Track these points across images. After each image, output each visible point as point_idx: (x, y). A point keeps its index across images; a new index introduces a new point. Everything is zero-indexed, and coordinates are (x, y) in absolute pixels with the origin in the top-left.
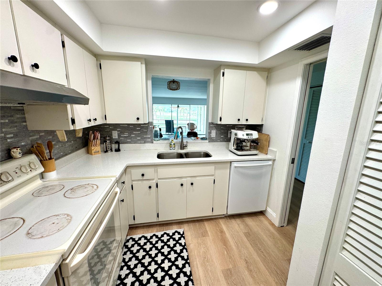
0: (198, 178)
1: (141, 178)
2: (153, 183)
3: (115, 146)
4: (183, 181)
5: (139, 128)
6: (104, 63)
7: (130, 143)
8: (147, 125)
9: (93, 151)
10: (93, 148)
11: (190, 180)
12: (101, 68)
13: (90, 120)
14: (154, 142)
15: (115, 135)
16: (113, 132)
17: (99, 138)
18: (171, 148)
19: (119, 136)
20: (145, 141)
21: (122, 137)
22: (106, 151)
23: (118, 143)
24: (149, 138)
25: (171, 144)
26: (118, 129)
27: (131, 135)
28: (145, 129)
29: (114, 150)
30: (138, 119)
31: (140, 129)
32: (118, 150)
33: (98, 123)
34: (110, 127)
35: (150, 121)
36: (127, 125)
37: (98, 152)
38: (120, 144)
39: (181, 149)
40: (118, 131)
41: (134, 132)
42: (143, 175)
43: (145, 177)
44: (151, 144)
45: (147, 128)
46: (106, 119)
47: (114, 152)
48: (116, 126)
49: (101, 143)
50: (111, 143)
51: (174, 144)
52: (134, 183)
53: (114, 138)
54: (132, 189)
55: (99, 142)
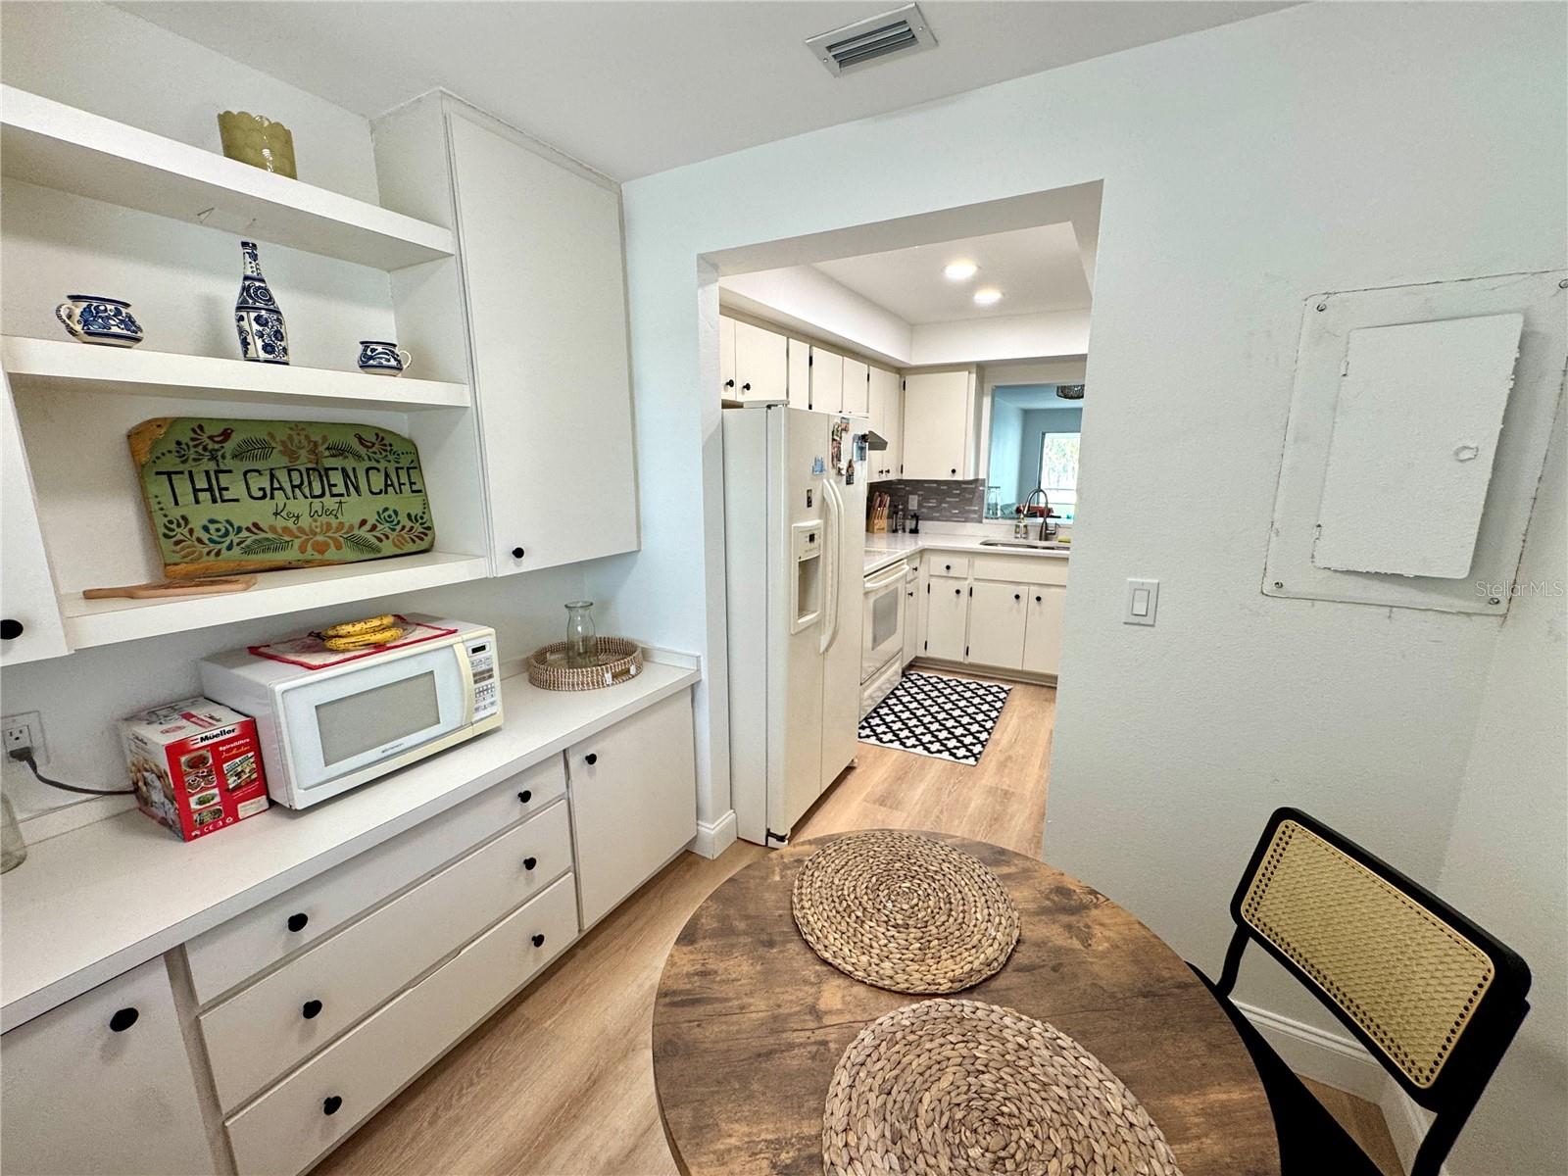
0: (1053, 590)
1: (944, 572)
2: (964, 587)
3: (910, 524)
4: (1022, 590)
5: (958, 492)
6: (909, 379)
7: (937, 519)
8: (973, 486)
9: (876, 527)
10: (876, 521)
11: (1035, 591)
12: (904, 389)
13: (882, 472)
14: (984, 520)
15: (913, 503)
16: (910, 496)
17: (887, 505)
18: (1019, 536)
19: (920, 505)
20: (966, 518)
21: (924, 507)
22: (895, 531)
23: (916, 517)
24: (975, 512)
25: (1018, 526)
26: (920, 493)
27: (941, 503)
28: (969, 493)
29: (907, 530)
30: (954, 471)
31: (959, 494)
32: (915, 531)
33: (892, 477)
34: (907, 488)
35: (981, 477)
36: (935, 485)
37: (883, 529)
38: (920, 522)
39: (1040, 539)
40: (919, 495)
41: (948, 499)
42: (948, 567)
43: (952, 573)
44: (978, 524)
45: (973, 492)
46: (902, 472)
47: (907, 534)
48: (916, 485)
49: (890, 517)
50: (905, 517)
51: (1026, 526)
52: (934, 582)
53: (910, 508)
54: (929, 591)
55: (886, 512)
